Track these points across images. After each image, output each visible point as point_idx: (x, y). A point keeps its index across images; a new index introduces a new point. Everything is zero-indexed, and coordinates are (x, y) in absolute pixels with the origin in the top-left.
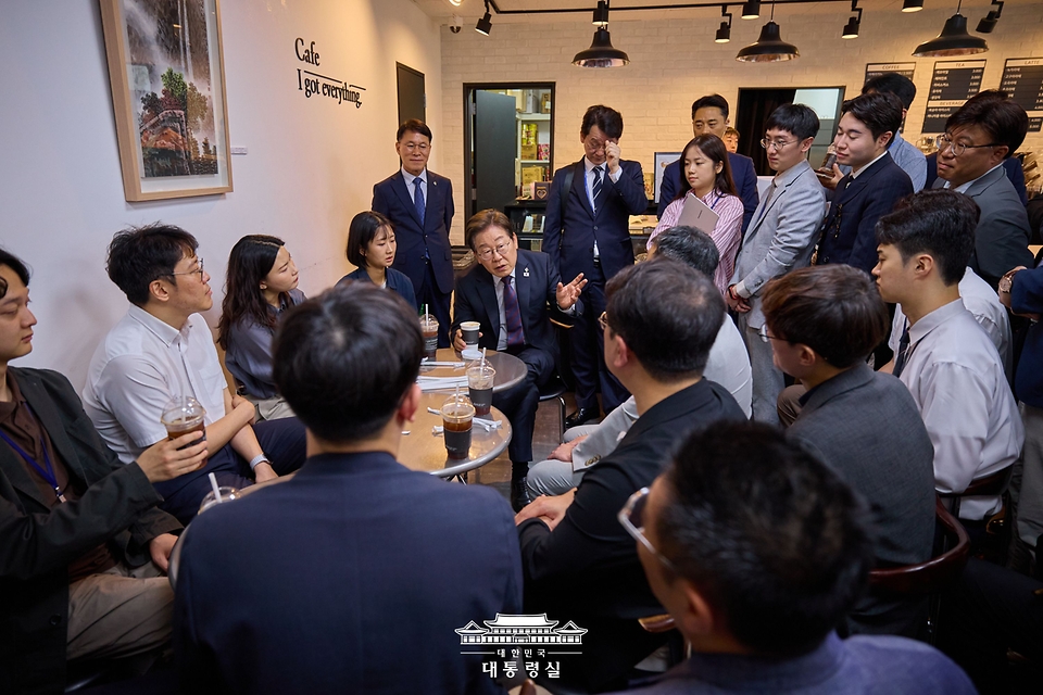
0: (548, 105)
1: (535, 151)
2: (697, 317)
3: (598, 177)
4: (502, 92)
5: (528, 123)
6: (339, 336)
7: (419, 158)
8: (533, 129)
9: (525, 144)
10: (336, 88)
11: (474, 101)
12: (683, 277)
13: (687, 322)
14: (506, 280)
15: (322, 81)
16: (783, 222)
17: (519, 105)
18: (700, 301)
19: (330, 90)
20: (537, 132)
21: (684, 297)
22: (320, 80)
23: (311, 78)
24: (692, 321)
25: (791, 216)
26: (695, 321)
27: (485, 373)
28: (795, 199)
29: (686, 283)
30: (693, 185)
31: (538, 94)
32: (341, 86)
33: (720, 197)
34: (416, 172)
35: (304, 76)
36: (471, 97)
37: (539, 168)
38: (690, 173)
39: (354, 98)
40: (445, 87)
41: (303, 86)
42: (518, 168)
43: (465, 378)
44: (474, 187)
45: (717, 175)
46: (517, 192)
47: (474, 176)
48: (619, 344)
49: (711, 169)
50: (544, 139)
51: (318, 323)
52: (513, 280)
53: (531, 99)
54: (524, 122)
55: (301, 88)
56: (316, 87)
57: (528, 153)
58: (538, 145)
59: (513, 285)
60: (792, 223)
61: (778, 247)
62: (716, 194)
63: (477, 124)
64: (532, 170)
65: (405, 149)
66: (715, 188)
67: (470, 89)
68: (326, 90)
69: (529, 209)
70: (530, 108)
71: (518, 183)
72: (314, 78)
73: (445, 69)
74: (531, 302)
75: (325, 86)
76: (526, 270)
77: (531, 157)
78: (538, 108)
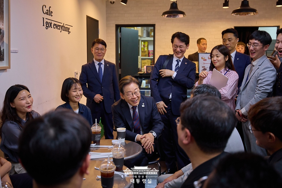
0: (152, 34)
1: (147, 53)
2: (225, 123)
3: (178, 64)
4: (132, 28)
5: (144, 41)
6: (52, 132)
7: (100, 54)
8: (146, 44)
9: (143, 50)
10: (59, 26)
11: (120, 32)
12: (218, 104)
13: (220, 125)
14: (134, 108)
15: (53, 23)
16: (260, 81)
17: (140, 34)
18: (226, 115)
19: (56, 26)
20: (148, 45)
21: (219, 113)
22: (52, 22)
23: (49, 21)
24: (222, 124)
25: (264, 79)
26: (224, 125)
27: (121, 150)
28: (264, 71)
29: (220, 106)
30: (216, 65)
31: (148, 29)
32: (61, 25)
33: (228, 71)
34: (100, 60)
35: (45, 20)
36: (119, 30)
37: (149, 60)
38: (214, 61)
39: (67, 30)
40: (108, 26)
41: (45, 24)
42: (140, 60)
43: (111, 153)
44: (120, 68)
45: (226, 62)
46: (139, 70)
47: (120, 64)
48: (186, 133)
49: (223, 59)
50: (151, 48)
51: (42, 126)
52: (137, 108)
53: (145, 32)
54: (142, 41)
55: (44, 25)
56: (51, 25)
57: (144, 54)
58: (149, 51)
59: (137, 110)
60: (264, 81)
61: (259, 92)
62: (226, 70)
63: (122, 41)
64: (146, 61)
65: (95, 51)
66: (225, 67)
67: (118, 27)
68: (55, 27)
69: (144, 77)
70: (145, 35)
71: (139, 66)
72: (50, 21)
73: (108, 19)
74: (145, 118)
75: (55, 25)
76: (143, 104)
77: (145, 56)
78: (148, 35)
